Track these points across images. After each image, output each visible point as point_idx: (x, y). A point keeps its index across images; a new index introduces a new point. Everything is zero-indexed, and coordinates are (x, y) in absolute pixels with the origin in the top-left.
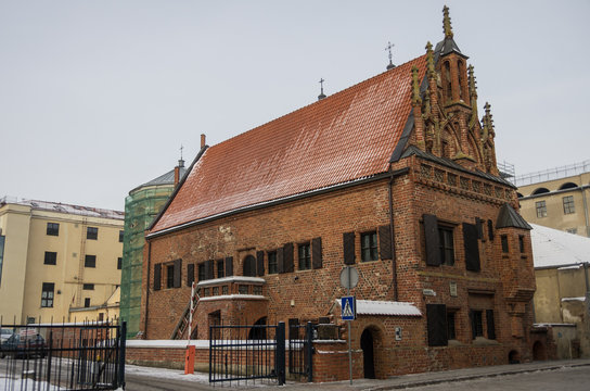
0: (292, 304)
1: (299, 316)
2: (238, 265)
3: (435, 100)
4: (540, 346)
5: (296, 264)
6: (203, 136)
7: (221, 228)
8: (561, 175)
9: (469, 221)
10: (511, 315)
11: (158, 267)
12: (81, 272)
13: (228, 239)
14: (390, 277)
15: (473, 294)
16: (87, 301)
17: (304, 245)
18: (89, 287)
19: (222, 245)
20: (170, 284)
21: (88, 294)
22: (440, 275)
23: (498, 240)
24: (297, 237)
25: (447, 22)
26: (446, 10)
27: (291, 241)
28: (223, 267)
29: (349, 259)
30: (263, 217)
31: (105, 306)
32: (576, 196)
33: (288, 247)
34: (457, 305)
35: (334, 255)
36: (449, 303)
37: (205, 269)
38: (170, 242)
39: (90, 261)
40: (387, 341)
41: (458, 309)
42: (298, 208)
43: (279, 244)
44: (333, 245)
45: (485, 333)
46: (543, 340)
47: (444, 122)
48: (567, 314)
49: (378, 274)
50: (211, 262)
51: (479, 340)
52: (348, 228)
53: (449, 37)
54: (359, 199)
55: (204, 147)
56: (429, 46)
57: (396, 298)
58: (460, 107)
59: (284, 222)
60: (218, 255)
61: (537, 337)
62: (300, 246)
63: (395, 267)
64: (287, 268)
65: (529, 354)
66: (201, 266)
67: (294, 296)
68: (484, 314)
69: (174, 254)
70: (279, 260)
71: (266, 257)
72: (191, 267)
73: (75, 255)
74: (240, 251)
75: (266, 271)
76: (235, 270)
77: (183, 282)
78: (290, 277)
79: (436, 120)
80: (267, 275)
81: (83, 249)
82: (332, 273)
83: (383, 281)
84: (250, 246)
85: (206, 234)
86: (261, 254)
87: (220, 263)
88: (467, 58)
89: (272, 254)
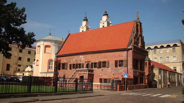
0: (101, 75)
1: (102, 78)
2: (85, 66)
5: (102, 66)
7: (80, 56)
13: (82, 59)
14: (126, 70)
19: (81, 61)
22: (136, 70)
24: (102, 60)
27: (100, 61)
29: (116, 66)
30: (93, 55)
33: (100, 63)
35: (112, 65)
36: (137, 76)
38: (64, 58)
41: (138, 78)
42: (103, 54)
43: (97, 61)
44: (112, 63)
49: (123, 70)
50: (77, 64)
52: (116, 59)
54: (119, 53)
59: (99, 56)
60: (79, 62)
62: (103, 62)
64: (100, 67)
66: (74, 65)
67: (101, 73)
69: (65, 61)
70: (97, 65)
71: (93, 64)
72: (70, 65)
73: (16, 57)
74: (86, 62)
75: (93, 67)
77: (68, 68)
78: (100, 69)
80: (93, 68)
82: (112, 69)
84: (89, 61)
85: (76, 57)
86: (92, 63)
87: (80, 64)
89: (95, 64)
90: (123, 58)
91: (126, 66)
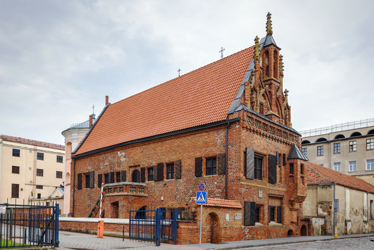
0: (162, 199)
1: (165, 206)
2: (129, 176)
3: (258, 76)
4: (305, 228)
5: (165, 176)
6: (107, 97)
7: (119, 153)
8: (318, 133)
9: (273, 154)
10: (291, 210)
11: (80, 175)
12: (34, 179)
13: (123, 159)
14: (223, 185)
15: (271, 197)
16: (39, 195)
17: (170, 165)
18: (40, 187)
19: (119, 164)
20: (88, 186)
21: (39, 191)
22: (253, 184)
23: (288, 166)
24: (165, 160)
25: (269, 24)
26: (269, 16)
27: (162, 162)
28: (120, 176)
29: (198, 174)
30: (144, 147)
31: (50, 198)
32: (325, 146)
33: (160, 166)
34: (262, 203)
35: (189, 171)
36: (258, 201)
37: (110, 177)
38: (87, 161)
39: (40, 172)
40: (221, 222)
41: (263, 205)
42: (168, 142)
43: (154, 163)
44: (188, 164)
45: (276, 220)
46: (306, 224)
47: (263, 91)
48: (320, 211)
49: (216, 183)
50: (112, 174)
51: (272, 223)
52: (198, 155)
53: (270, 33)
54: (206, 137)
55: (108, 106)
56: (256, 39)
57: (226, 197)
58: (273, 82)
59: (158, 150)
60: (117, 169)
61: (303, 223)
62: (168, 165)
63: (226, 179)
64: (160, 178)
65: (298, 232)
66: (106, 175)
67: (163, 194)
68: (276, 209)
69: (90, 168)
70: (154, 173)
71: (146, 171)
72: (100, 176)
73: (30, 169)
74: (130, 167)
75: (147, 179)
76: (127, 178)
77: (95, 185)
78: (161, 184)
79: (258, 89)
80: (147, 182)
81: (35, 165)
82: (187, 181)
83: (219, 187)
84: (137, 164)
85: (109, 156)
86: (143, 169)
87: (118, 174)
88: (280, 49)
89: (150, 169)
90: (216, 151)
91: (224, 172)
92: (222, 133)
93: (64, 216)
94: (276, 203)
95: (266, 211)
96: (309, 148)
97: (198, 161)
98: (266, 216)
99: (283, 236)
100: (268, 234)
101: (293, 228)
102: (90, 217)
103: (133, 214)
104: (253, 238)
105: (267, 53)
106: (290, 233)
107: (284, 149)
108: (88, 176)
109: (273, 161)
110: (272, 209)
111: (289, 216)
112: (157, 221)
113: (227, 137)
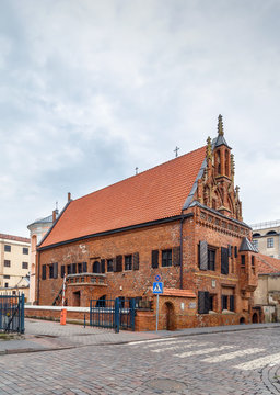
0: (121, 288)
1: (124, 295)
2: (90, 267)
3: (210, 174)
4: (256, 315)
5: (124, 267)
6: (69, 194)
7: (80, 245)
8: (268, 227)
9: (224, 246)
10: (243, 298)
11: (44, 266)
12: (2, 269)
13: (84, 252)
14: (178, 275)
15: (224, 287)
16: (7, 284)
17: (129, 257)
18: (7, 277)
19: (81, 256)
20: (51, 276)
21: (6, 280)
22: (207, 275)
23: (240, 258)
24: (124, 252)
25: (220, 125)
26: (220, 118)
27: (121, 254)
28: (81, 267)
29: (155, 265)
30: (104, 240)
31: (17, 287)
32: (275, 238)
33: (119, 258)
34: (215, 292)
35: (146, 262)
36: (211, 291)
37: (71, 268)
38: (51, 253)
39: (7, 263)
40: (177, 310)
41: (216, 295)
42: (126, 235)
43: (113, 256)
44: (145, 257)
45: (228, 308)
46: (258, 312)
47: (215, 188)
48: (271, 300)
49: (171, 274)
50: (74, 265)
51: (225, 311)
52: (154, 248)
53: (221, 134)
54: (162, 231)
55: (70, 201)
56: (209, 140)
57: (181, 287)
58: (224, 179)
59: (117, 243)
60: (78, 261)
61: (255, 311)
62: (126, 257)
63: (181, 270)
64: (119, 269)
65: (250, 320)
66: (69, 267)
67: (122, 284)
68: (229, 298)
69: (53, 260)
70: (114, 264)
71: (106, 263)
72: (63, 267)
74: (91, 259)
75: (106, 270)
76: (88, 269)
77: (59, 275)
78: (120, 274)
79: (210, 186)
80: (107, 273)
81: (3, 256)
82: (145, 272)
83: (174, 278)
84: (97, 256)
85: (71, 249)
86: (103, 261)
87: (80, 265)
88: (231, 149)
89: (109, 261)
90: (171, 244)
91: (179, 264)
92: (177, 227)
93: (30, 304)
94: (229, 293)
95: (219, 300)
96: (259, 240)
97: (155, 253)
98: (219, 305)
99: (235, 323)
100: (221, 321)
101: (245, 315)
102: (54, 305)
103: (94, 303)
104: (207, 326)
105: (219, 152)
106: (242, 320)
107: (236, 242)
108: (51, 267)
109: (225, 253)
110: (225, 298)
111: (241, 304)
112: (116, 310)
113: (181, 231)
